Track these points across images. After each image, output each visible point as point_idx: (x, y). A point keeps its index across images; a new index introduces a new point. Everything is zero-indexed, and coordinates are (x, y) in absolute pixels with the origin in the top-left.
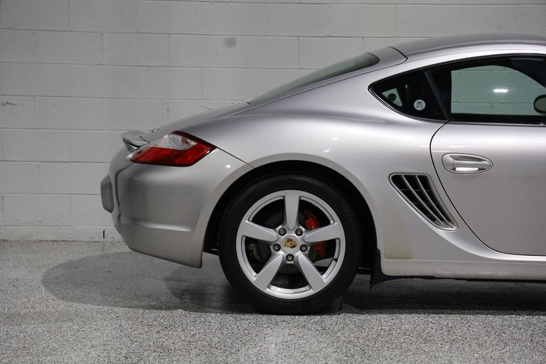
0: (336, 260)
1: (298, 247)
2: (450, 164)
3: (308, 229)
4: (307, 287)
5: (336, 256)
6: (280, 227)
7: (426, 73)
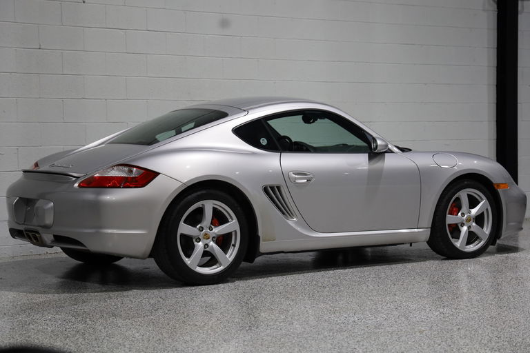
0: (234, 246)
1: (211, 239)
2: (293, 177)
3: (215, 226)
4: (218, 265)
5: (233, 242)
6: (199, 225)
7: (262, 121)
